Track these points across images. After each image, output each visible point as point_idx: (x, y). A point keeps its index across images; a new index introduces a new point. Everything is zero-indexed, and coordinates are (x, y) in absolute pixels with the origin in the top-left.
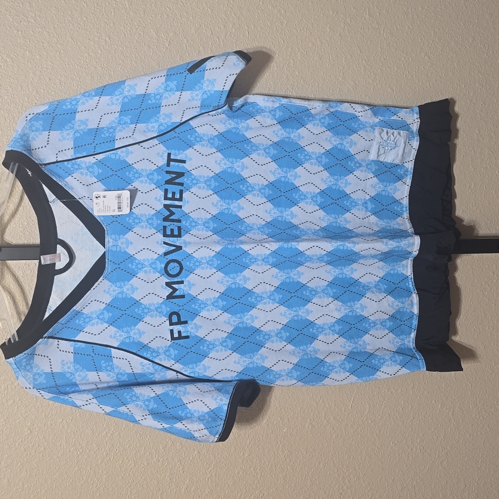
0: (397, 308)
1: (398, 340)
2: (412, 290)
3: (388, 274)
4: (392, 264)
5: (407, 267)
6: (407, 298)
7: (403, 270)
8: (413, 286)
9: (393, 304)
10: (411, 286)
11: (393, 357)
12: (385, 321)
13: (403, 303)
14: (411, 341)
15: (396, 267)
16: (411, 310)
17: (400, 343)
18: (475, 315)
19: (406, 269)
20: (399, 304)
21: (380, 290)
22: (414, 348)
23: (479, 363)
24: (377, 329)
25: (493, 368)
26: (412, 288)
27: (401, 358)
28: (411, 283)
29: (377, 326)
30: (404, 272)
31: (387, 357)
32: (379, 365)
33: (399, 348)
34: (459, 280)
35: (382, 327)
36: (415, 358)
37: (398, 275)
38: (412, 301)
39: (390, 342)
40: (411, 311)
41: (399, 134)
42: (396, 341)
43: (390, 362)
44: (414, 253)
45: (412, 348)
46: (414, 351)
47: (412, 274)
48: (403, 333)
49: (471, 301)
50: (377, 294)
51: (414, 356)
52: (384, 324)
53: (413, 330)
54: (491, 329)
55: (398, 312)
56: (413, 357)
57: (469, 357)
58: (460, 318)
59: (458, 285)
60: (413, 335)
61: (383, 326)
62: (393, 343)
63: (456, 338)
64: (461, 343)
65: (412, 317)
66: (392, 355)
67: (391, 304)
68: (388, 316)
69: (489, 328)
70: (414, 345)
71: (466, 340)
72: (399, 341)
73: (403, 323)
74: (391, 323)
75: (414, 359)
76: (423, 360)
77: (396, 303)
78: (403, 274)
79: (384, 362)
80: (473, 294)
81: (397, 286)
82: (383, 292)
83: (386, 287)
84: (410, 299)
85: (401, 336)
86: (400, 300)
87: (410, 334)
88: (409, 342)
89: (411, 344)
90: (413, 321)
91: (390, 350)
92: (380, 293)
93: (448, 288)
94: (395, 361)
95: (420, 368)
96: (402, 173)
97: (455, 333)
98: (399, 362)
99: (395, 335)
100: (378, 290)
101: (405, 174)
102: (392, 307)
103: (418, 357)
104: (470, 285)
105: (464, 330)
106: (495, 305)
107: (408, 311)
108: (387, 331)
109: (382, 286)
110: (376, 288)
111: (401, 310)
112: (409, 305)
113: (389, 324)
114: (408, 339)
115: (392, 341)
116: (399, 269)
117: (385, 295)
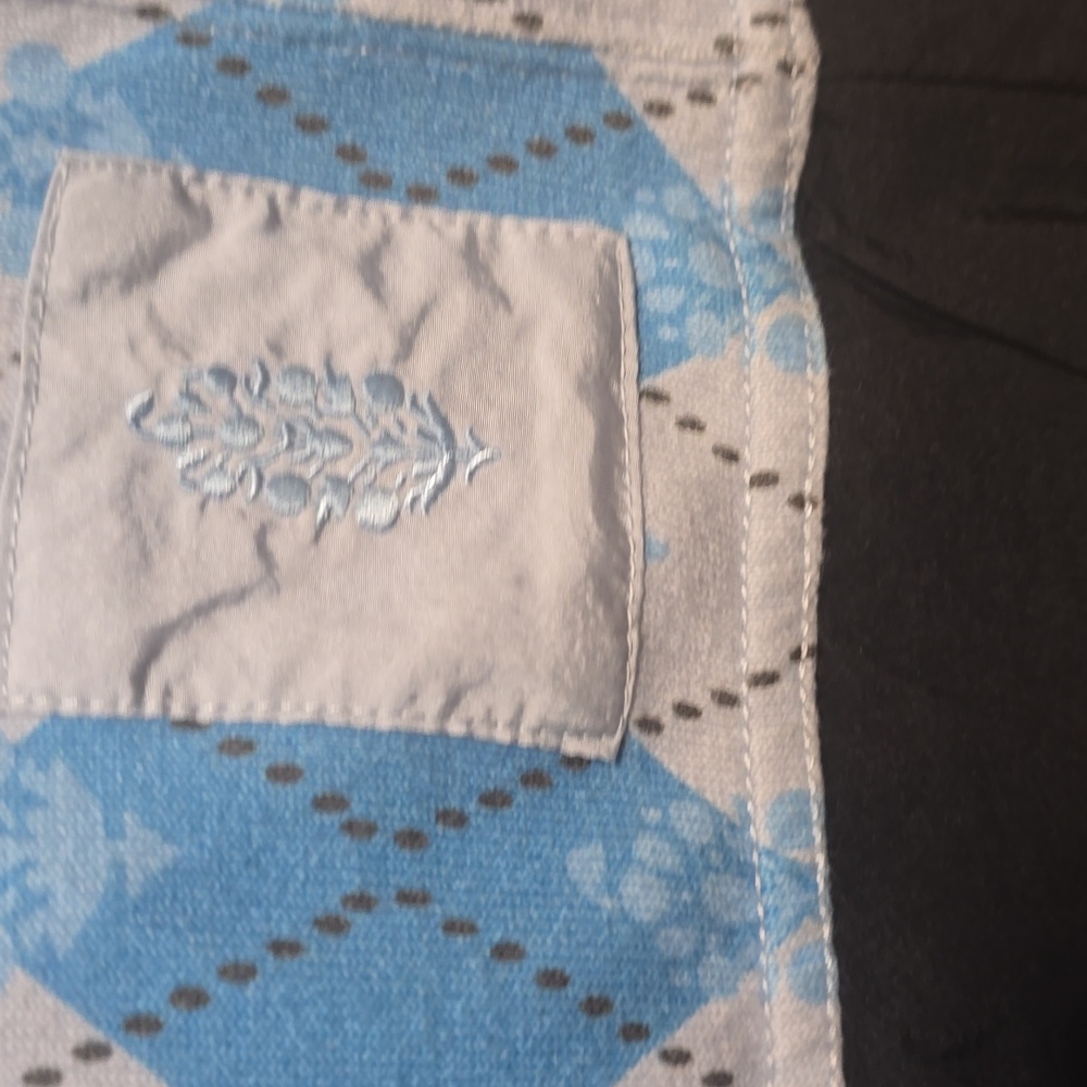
41: (475, 260)
96: (642, 898)
101: (694, 913)
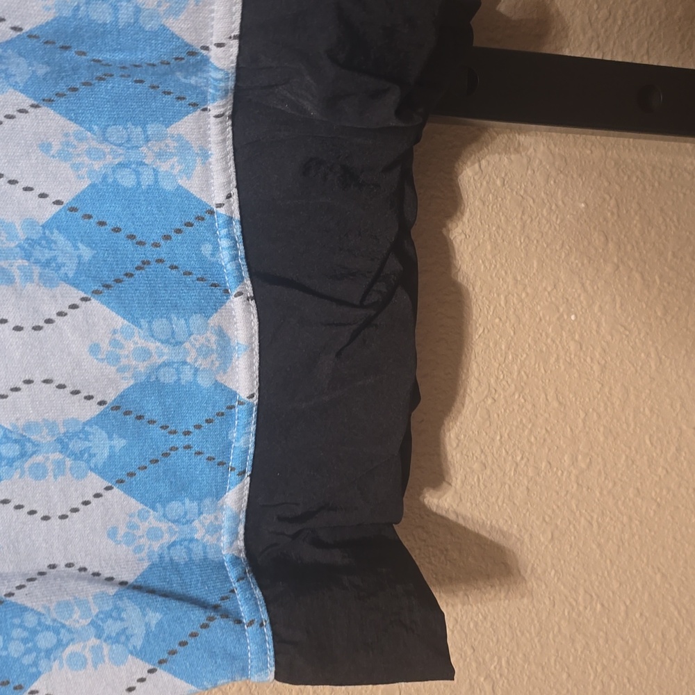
0: (142, 367)
1: (155, 524)
2: (230, 281)
3: (101, 190)
4: (116, 132)
5: (205, 155)
6: (196, 320)
7: (187, 172)
8: (235, 257)
9: (115, 343)
10: (225, 256)
11: (109, 615)
12: (82, 432)
13: (173, 341)
14: (226, 524)
15: (147, 154)
16: (221, 379)
17: (167, 539)
18: (521, 407)
19: (199, 168)
20: (153, 345)
21: (50, 271)
22: (235, 560)
23: (525, 601)
24: (39, 473)
25: (579, 614)
26: (230, 267)
27: (154, 617)
28: (224, 243)
29: (39, 458)
30: (193, 186)
31: (78, 620)
32: (27, 660)
33: (162, 564)
34: (467, 257)
35: (69, 462)
36: (226, 615)
37: (158, 197)
38: (222, 334)
39: (112, 534)
40: (217, 385)
42: (144, 526)
43: (93, 641)
44: (215, 55)
45: (227, 559)
46: (233, 574)
47: (235, 198)
48: (180, 488)
49: (508, 348)
50: (30, 287)
51: (227, 604)
52: (77, 445)
53: (232, 476)
54: (583, 466)
55: (150, 385)
56: (219, 610)
57: (488, 577)
58: (461, 419)
59: (460, 279)
60: (235, 497)
61: (77, 456)
62: (130, 539)
63: (440, 501)
64: (461, 522)
65: (225, 414)
66: (107, 608)
67: (105, 346)
68: (92, 410)
69: (574, 460)
70: (241, 544)
71: (483, 507)
72: (164, 526)
73: (179, 441)
74: (119, 443)
75: (219, 622)
76: (267, 630)
77: (138, 340)
78: (188, 196)
79: (60, 645)
80: (519, 320)
81: (149, 253)
82: (66, 279)
83: (86, 253)
84: (215, 320)
85: (175, 505)
86: (159, 325)
87: (219, 493)
88: (215, 529)
89: (225, 539)
90: (234, 434)
91: (106, 573)
92: (47, 282)
93: (408, 279)
94: (121, 638)
95: (244, 671)
97: (438, 478)
98: (138, 642)
99: (142, 499)
100: (37, 270)
102: (113, 359)
103: (245, 611)
104: (510, 279)
105: (476, 466)
106: (603, 368)
107: (204, 382)
108: (96, 482)
109: (69, 248)
110: (28, 257)
111: (168, 377)
112: (205, 352)
113: (104, 445)
114: (208, 518)
115: (122, 531)
116: (164, 167)
117: (75, 295)
